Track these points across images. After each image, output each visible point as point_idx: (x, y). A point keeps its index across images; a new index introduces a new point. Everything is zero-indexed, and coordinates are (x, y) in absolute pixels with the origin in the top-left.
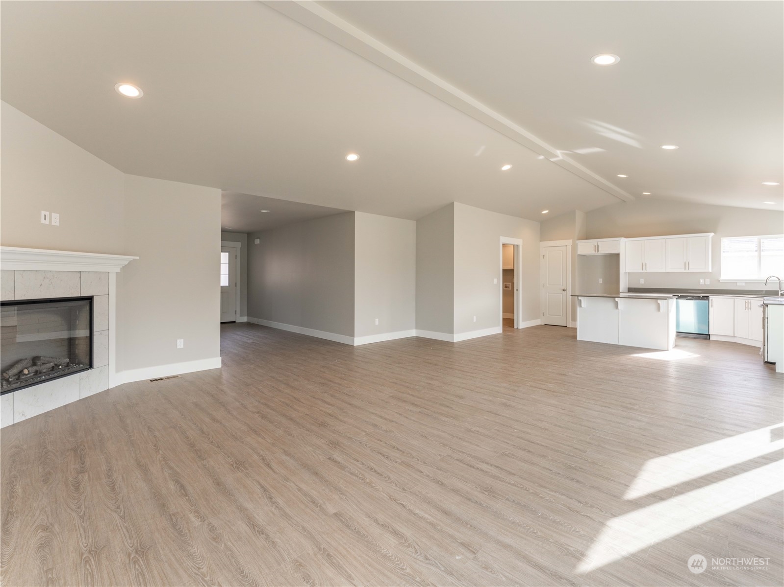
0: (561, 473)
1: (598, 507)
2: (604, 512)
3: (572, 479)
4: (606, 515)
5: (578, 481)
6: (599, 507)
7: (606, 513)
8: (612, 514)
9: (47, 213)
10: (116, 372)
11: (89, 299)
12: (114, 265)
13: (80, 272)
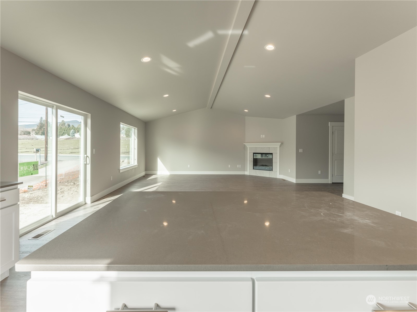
9: (262, 135)
10: (279, 174)
11: (272, 154)
12: (278, 145)
13: (269, 147)
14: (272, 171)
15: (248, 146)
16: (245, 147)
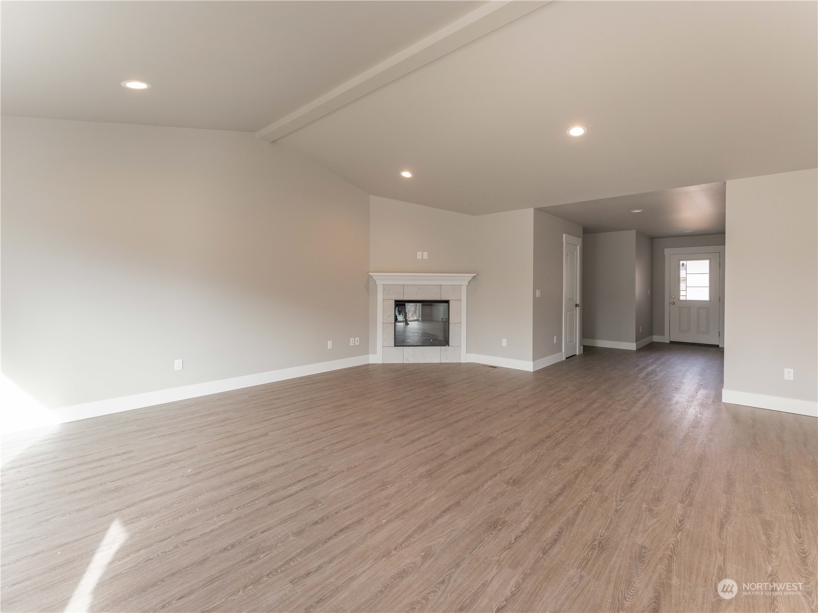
0: (251, 540)
1: (172, 552)
2: (160, 554)
3: (233, 546)
4: (156, 554)
5: (225, 549)
6: (170, 552)
7: (158, 555)
8: (151, 559)
9: (421, 253)
10: (467, 353)
11: (447, 302)
12: (463, 280)
13: (441, 285)
14: (447, 347)
15: (381, 280)
16: (368, 286)
